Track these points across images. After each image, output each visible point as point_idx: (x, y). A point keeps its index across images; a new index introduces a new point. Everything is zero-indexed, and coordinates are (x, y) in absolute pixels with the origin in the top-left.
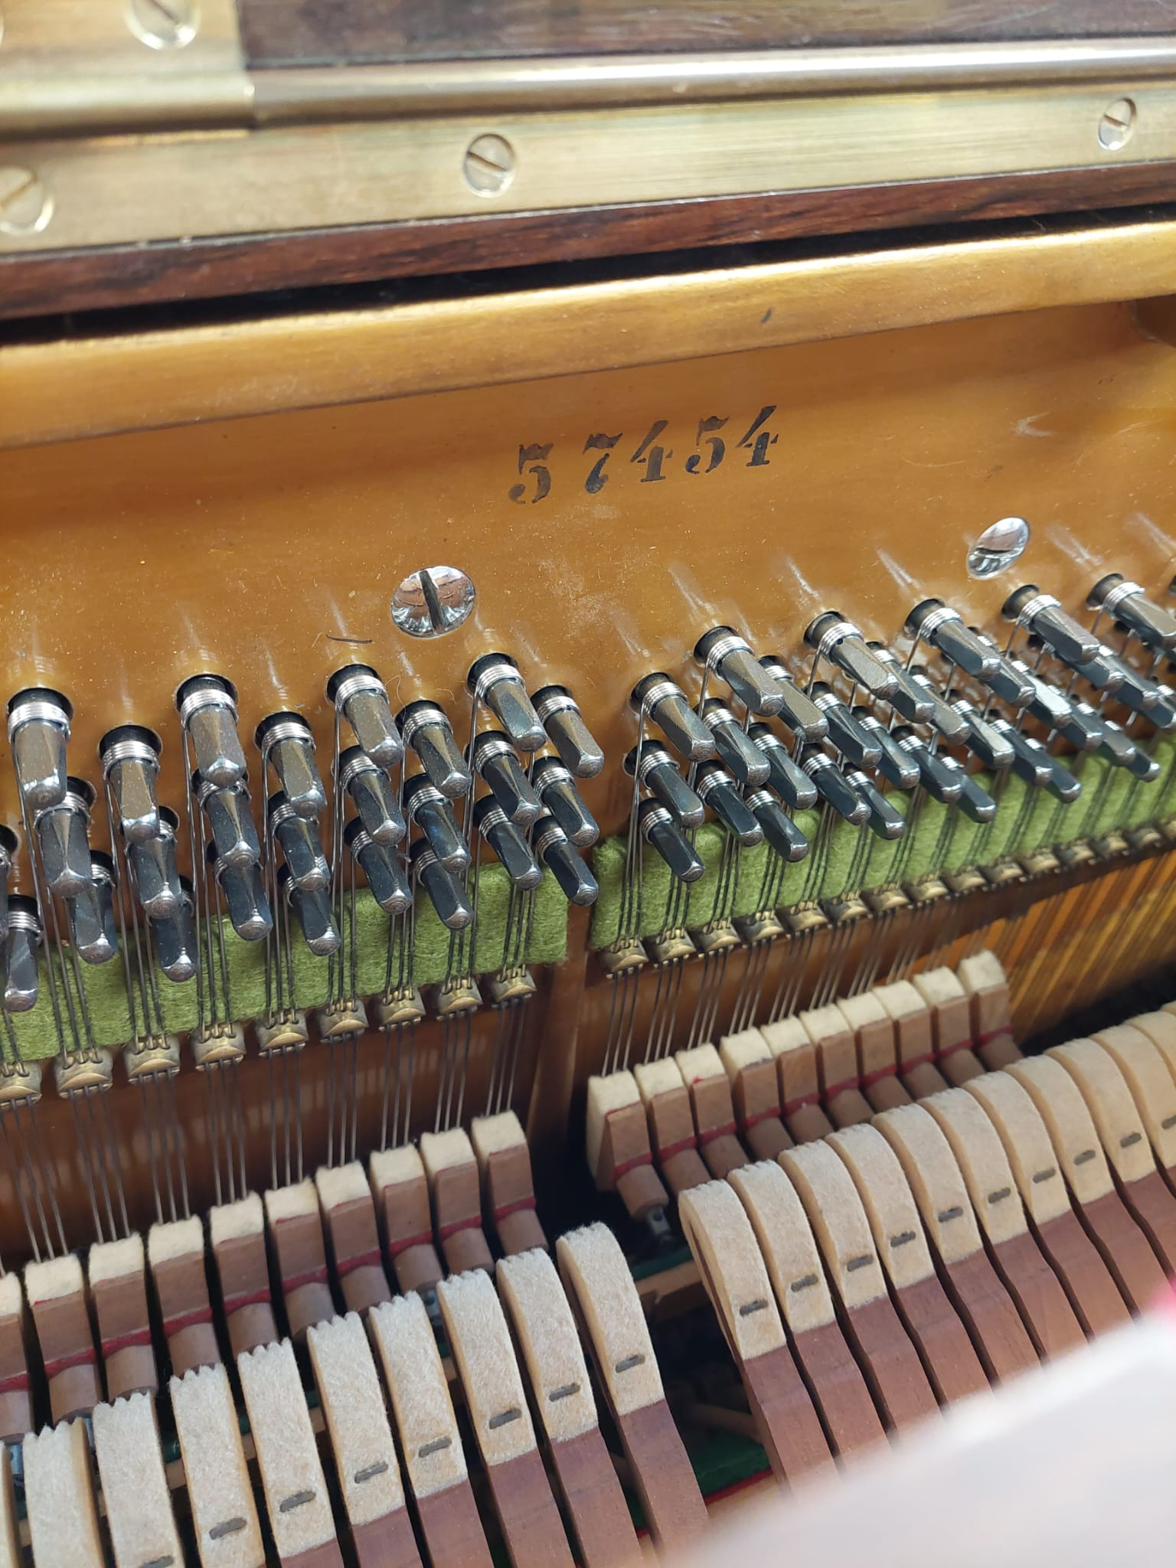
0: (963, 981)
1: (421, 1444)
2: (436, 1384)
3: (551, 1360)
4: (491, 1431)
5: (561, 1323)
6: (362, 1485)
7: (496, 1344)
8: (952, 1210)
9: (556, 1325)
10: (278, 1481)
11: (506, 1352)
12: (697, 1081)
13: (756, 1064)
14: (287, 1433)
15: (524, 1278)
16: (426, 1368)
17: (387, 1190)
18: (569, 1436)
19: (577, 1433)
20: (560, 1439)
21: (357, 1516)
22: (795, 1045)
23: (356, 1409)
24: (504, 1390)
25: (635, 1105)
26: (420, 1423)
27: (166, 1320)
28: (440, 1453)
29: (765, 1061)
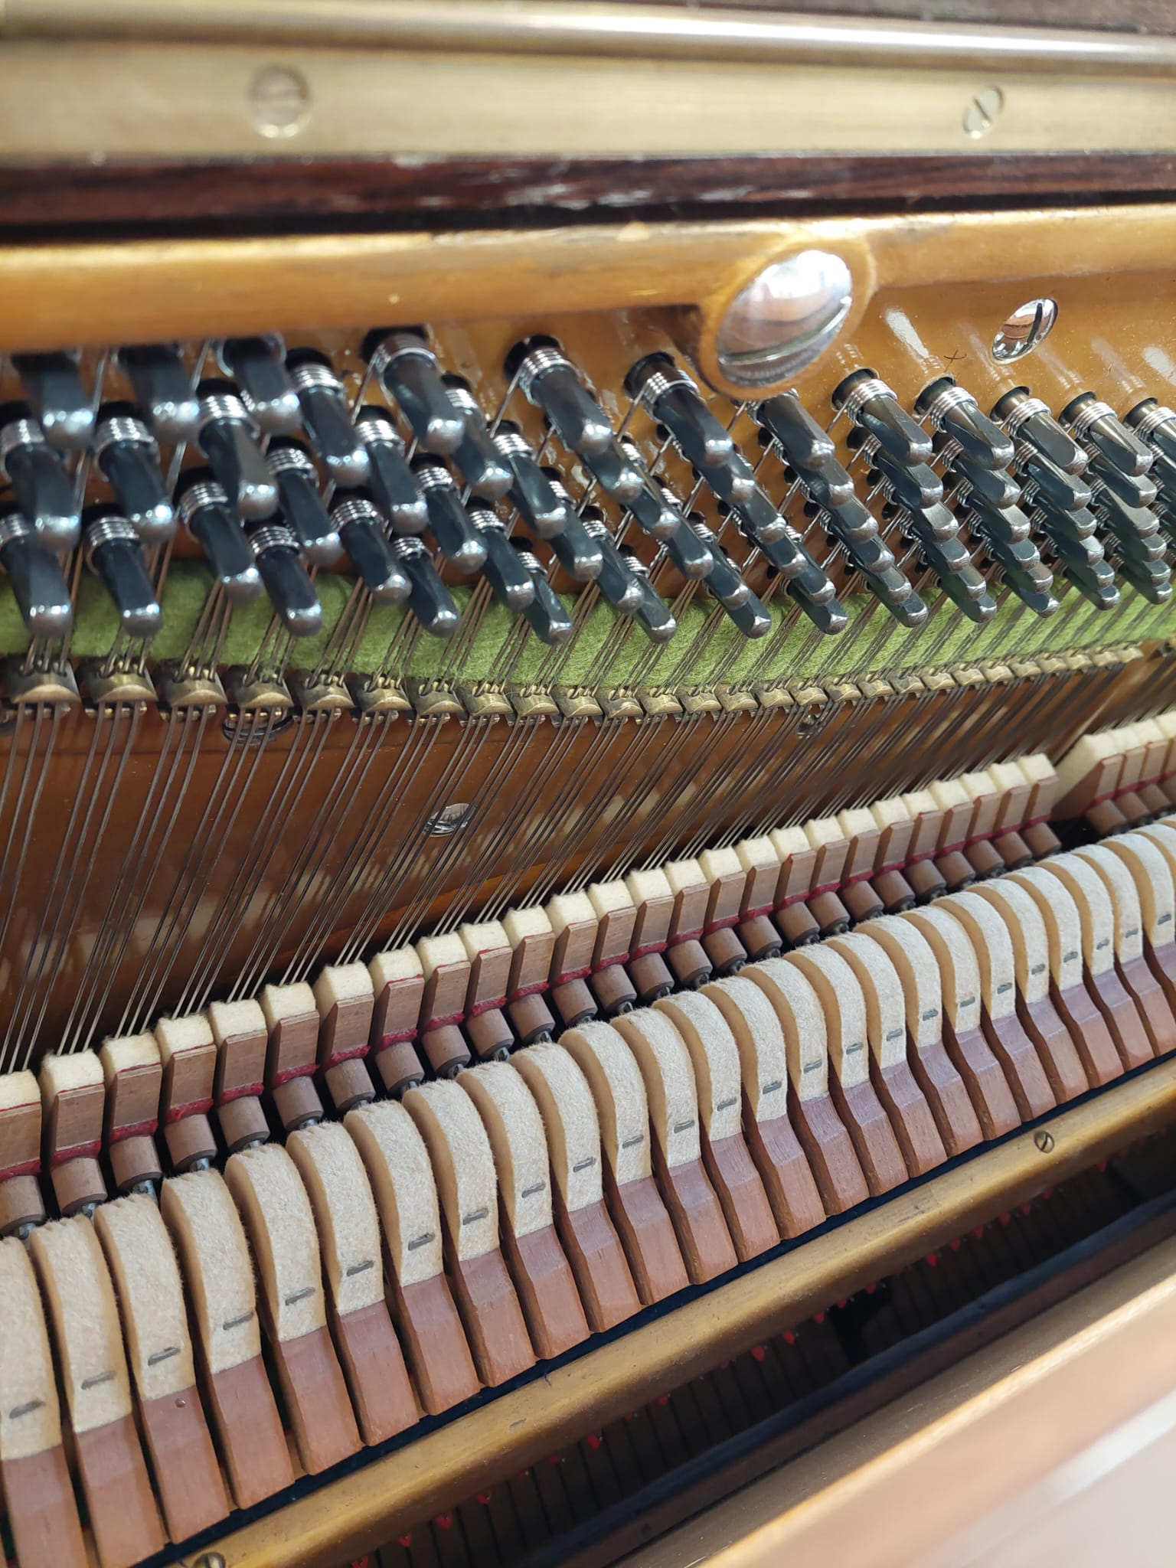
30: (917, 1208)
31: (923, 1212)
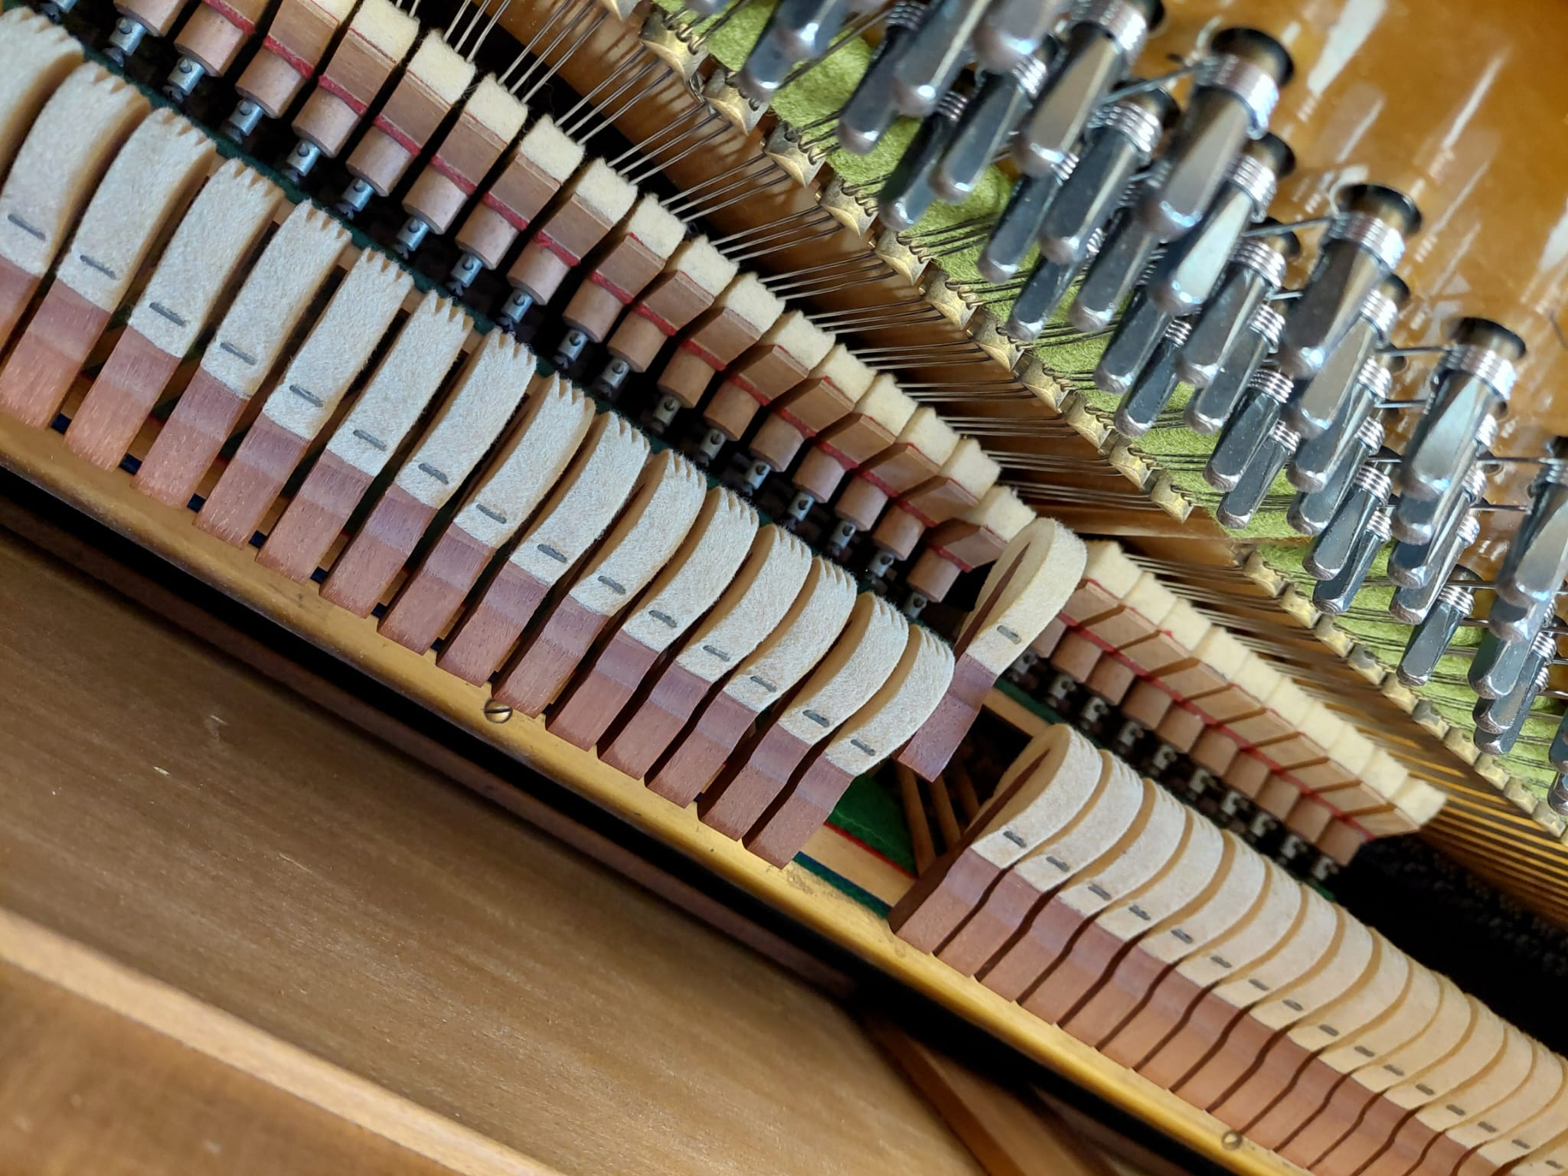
0: (1402, 791)
1: (759, 674)
2: (807, 661)
3: (879, 730)
4: (801, 714)
5: (911, 721)
6: (705, 653)
7: (864, 688)
8: (1187, 936)
9: (908, 719)
10: (667, 599)
11: (863, 697)
12: (1169, 634)
13: (1216, 672)
14: (701, 586)
15: (925, 672)
16: (813, 648)
17: (910, 447)
18: (834, 762)
19: (840, 765)
20: (829, 758)
21: (683, 659)
22: (1253, 691)
23: (751, 622)
24: (836, 710)
25: (1115, 597)
26: (773, 667)
27: (693, 340)
28: (763, 689)
29: (1223, 676)
30: (301, 597)
31: (301, 606)
